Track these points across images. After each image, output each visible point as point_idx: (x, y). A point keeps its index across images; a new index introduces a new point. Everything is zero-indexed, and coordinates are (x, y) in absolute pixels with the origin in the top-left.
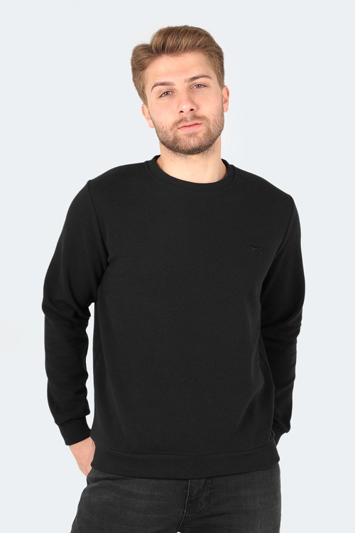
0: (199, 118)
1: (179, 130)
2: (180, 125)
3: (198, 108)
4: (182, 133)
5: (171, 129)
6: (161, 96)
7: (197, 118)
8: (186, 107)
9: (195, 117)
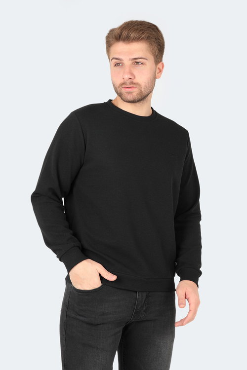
0: (134, 84)
1: (123, 89)
2: (123, 86)
3: (135, 77)
4: (124, 91)
5: (119, 87)
6: (115, 66)
7: (133, 84)
8: (127, 76)
9: (132, 83)
